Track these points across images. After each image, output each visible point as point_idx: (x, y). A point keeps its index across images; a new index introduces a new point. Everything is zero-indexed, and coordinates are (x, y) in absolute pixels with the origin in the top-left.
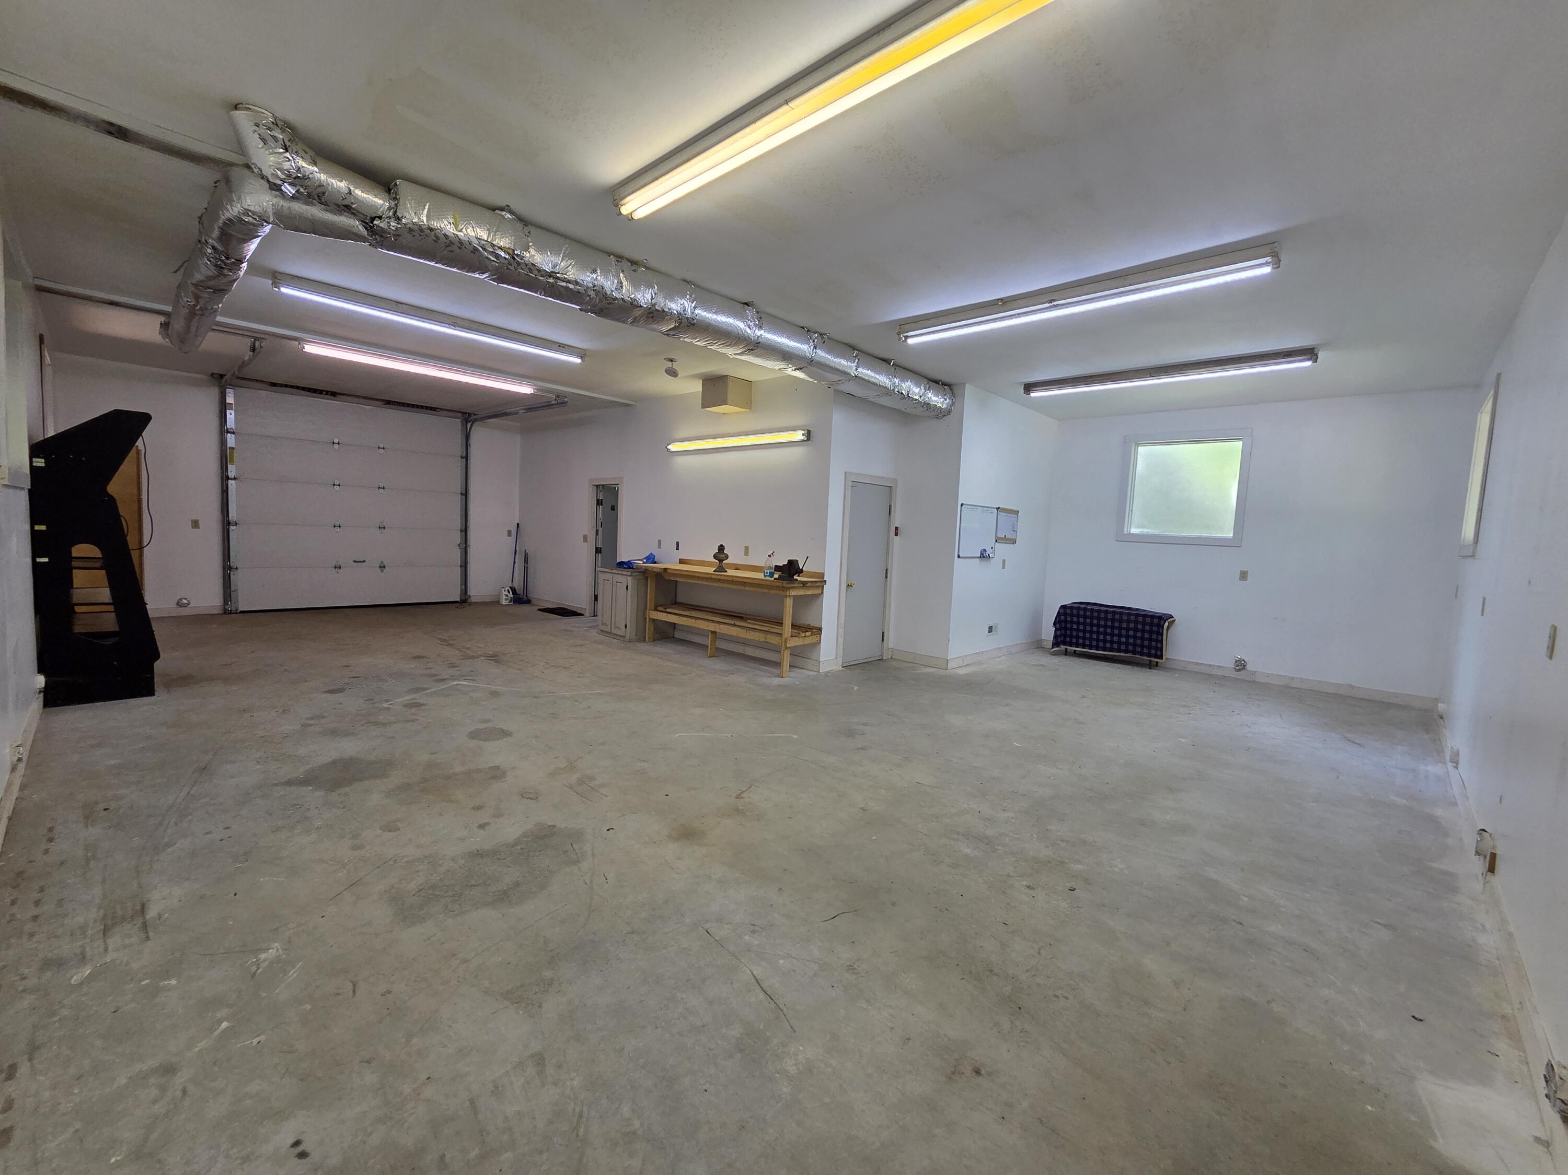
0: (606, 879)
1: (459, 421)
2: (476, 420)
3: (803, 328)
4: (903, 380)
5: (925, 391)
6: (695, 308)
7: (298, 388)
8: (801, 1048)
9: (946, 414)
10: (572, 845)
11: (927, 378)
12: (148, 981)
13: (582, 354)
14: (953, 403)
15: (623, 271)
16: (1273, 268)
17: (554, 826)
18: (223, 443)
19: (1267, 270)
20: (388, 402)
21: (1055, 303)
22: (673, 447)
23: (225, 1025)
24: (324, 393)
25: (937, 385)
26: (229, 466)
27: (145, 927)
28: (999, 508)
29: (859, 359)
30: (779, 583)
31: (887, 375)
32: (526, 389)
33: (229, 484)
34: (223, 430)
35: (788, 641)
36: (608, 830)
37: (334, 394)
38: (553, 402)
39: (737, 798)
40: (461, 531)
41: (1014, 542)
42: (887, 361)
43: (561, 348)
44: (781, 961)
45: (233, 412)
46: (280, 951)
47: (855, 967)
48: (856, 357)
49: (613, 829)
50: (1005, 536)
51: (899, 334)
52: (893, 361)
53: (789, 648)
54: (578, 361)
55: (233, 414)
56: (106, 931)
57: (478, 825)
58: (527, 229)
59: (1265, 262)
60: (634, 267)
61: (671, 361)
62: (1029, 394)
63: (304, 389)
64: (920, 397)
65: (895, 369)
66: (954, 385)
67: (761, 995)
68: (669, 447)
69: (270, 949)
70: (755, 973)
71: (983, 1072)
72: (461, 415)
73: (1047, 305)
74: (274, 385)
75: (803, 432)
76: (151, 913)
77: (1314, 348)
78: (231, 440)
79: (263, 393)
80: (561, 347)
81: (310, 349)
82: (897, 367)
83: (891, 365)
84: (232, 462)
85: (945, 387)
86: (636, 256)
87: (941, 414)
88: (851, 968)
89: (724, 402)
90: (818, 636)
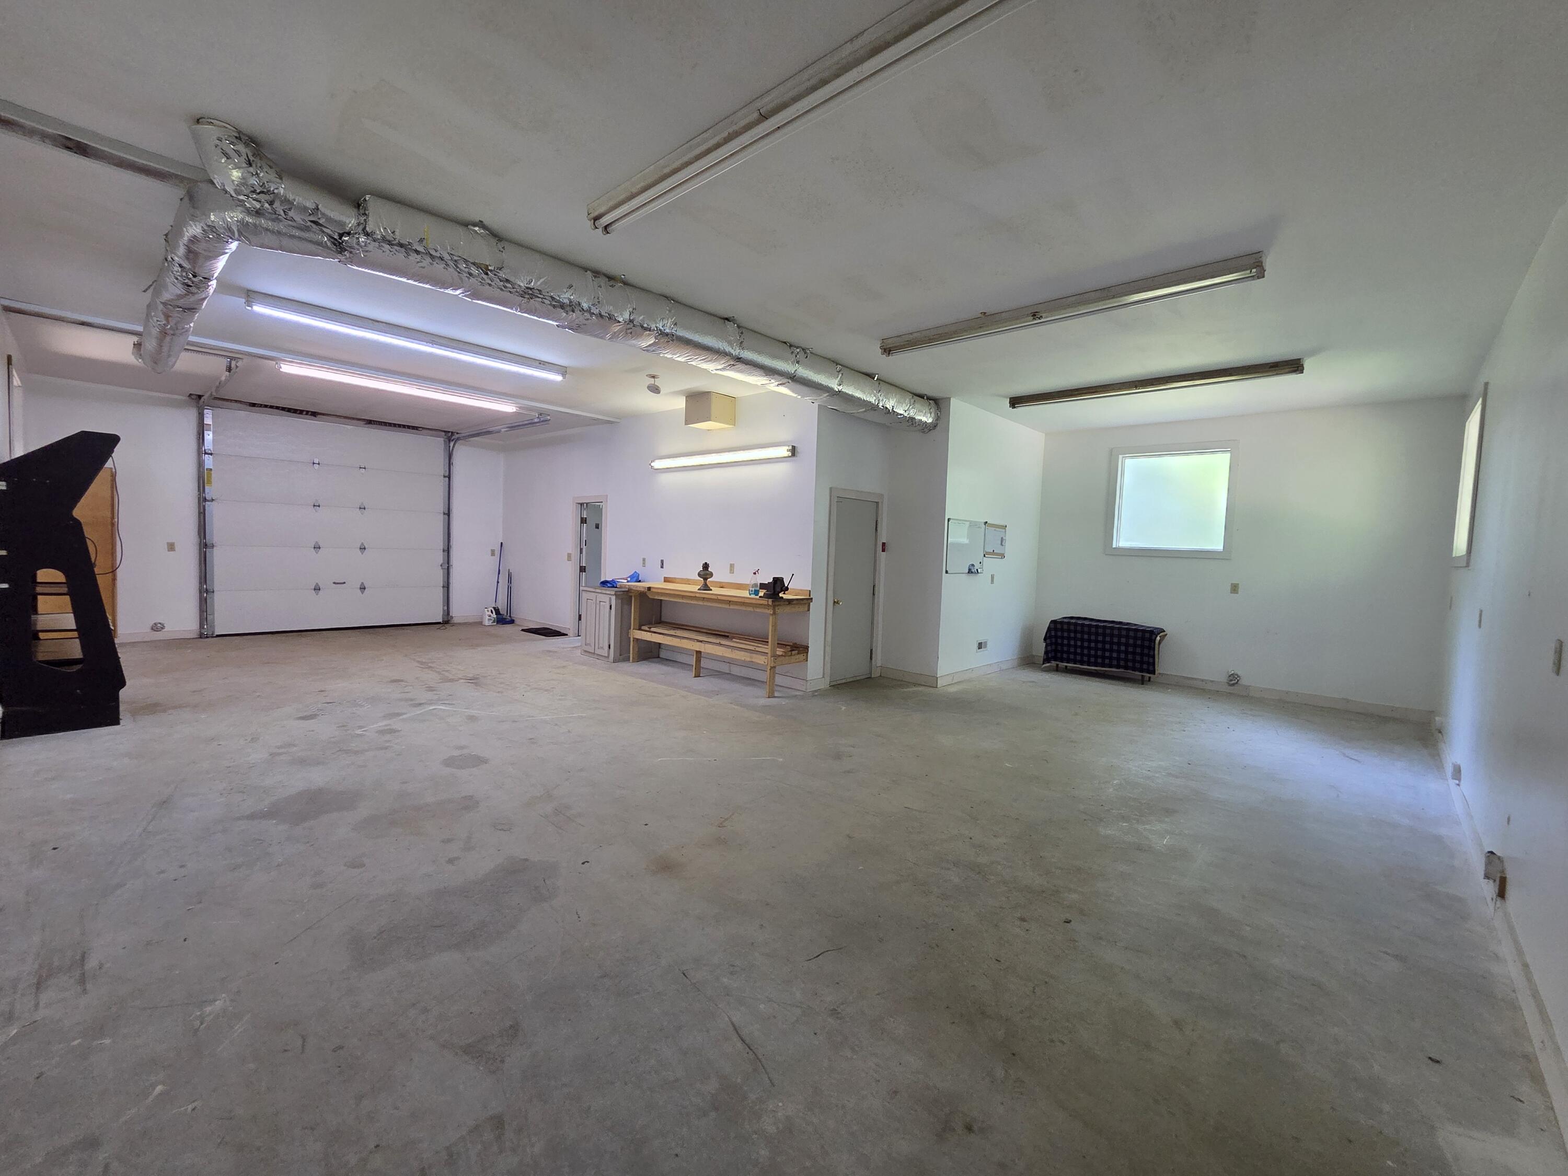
0: (579, 917)
1: (441, 440)
2: (458, 439)
3: (785, 343)
4: (885, 395)
5: (909, 406)
6: (675, 323)
7: (277, 408)
8: (780, 1104)
9: (931, 430)
10: (544, 881)
11: (912, 393)
12: (79, 1040)
13: (563, 370)
14: (938, 418)
15: (600, 287)
17: (526, 860)
18: (200, 464)
20: (369, 422)
21: (1039, 316)
22: (658, 464)
23: (159, 1088)
24: (305, 413)
25: (922, 399)
26: (207, 488)
27: (82, 981)
28: (986, 522)
29: (842, 374)
30: (764, 602)
31: (871, 390)
32: (508, 408)
33: (207, 506)
34: (201, 451)
36: (583, 863)
37: (314, 414)
38: (536, 420)
39: (719, 827)
40: (444, 551)
41: (1003, 556)
42: (871, 376)
43: (542, 365)
44: (762, 1006)
45: (211, 433)
46: (228, 1003)
47: (840, 1010)
48: (838, 372)
49: (588, 862)
50: (993, 551)
51: (882, 348)
52: (877, 376)
54: (558, 378)
55: (211, 435)
56: (39, 986)
57: (447, 859)
58: (500, 246)
59: (1249, 273)
60: (612, 283)
61: (654, 377)
62: (1015, 409)
63: (283, 409)
64: (905, 412)
65: (879, 384)
66: (939, 399)
67: (739, 1045)
68: (652, 464)
69: (217, 1000)
70: (734, 1019)
71: (975, 1128)
72: (444, 433)
73: (1030, 318)
74: (254, 405)
75: (787, 448)
76: (92, 963)
77: (1300, 359)
78: (209, 461)
79: (242, 413)
81: (287, 368)
82: (881, 382)
83: (875, 379)
84: (210, 482)
85: (931, 401)
86: (613, 271)
87: (926, 429)
88: (834, 1012)
89: (708, 419)
90: (805, 654)
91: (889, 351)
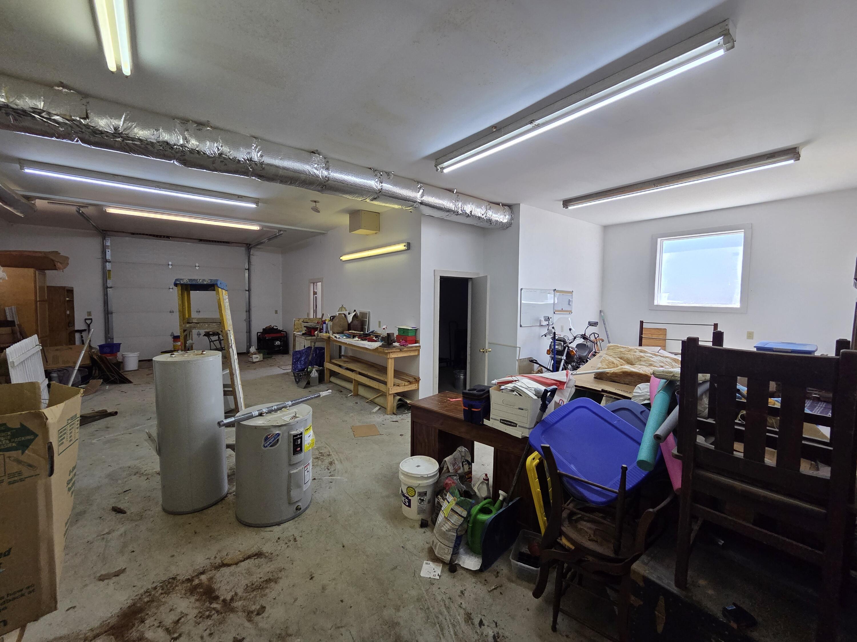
3: (370, 169)
4: (465, 203)
5: (486, 210)
7: (147, 235)
9: (508, 226)
11: (488, 202)
13: (256, 201)
14: (512, 219)
15: (187, 130)
18: (104, 268)
19: (721, 52)
20: (201, 240)
22: (344, 258)
24: (162, 237)
25: (499, 206)
26: (108, 280)
28: (555, 290)
29: (424, 190)
31: (451, 200)
32: (255, 228)
33: (108, 292)
34: (105, 261)
35: (390, 389)
37: (168, 237)
38: (278, 234)
40: (246, 312)
41: (570, 312)
42: (451, 191)
45: (110, 250)
48: (421, 188)
50: (562, 309)
51: (436, 166)
52: (455, 190)
53: (391, 394)
54: (254, 206)
55: (110, 251)
59: (717, 45)
61: (315, 202)
62: (567, 208)
63: (150, 235)
64: (483, 215)
66: (512, 205)
68: (341, 258)
72: (245, 245)
73: (529, 126)
74: (133, 234)
75: (405, 244)
77: (796, 148)
78: (108, 266)
79: (127, 238)
80: (240, 198)
81: (111, 210)
82: (459, 194)
83: (455, 193)
84: (110, 278)
85: (505, 207)
87: (505, 227)
89: (360, 228)
90: (416, 384)
91: (443, 168)
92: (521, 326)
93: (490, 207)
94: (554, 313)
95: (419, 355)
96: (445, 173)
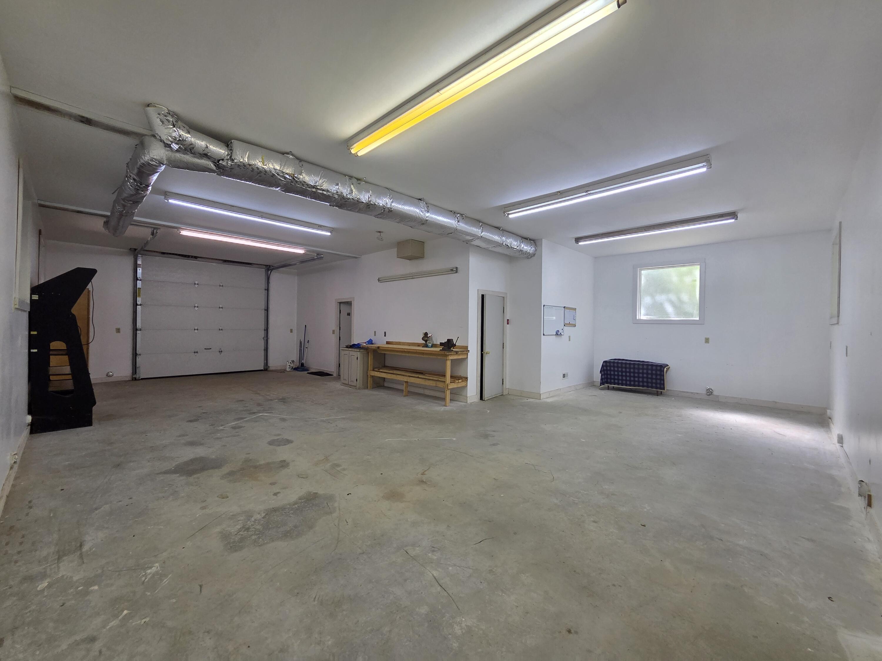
0: (347, 523)
1: (264, 270)
2: (273, 269)
3: (451, 211)
4: (507, 238)
5: (520, 244)
6: (392, 202)
7: (176, 255)
8: (464, 619)
9: (532, 256)
10: (327, 504)
11: (521, 237)
12: (82, 587)
13: (331, 230)
14: (536, 250)
15: (353, 184)
16: (708, 168)
17: (317, 493)
18: (135, 285)
19: (704, 169)
20: (225, 261)
21: (589, 192)
23: (125, 612)
24: (190, 257)
25: (528, 240)
26: (138, 298)
27: (81, 557)
28: (565, 307)
29: (483, 227)
30: (443, 353)
31: (499, 236)
32: (300, 251)
33: (137, 308)
34: (135, 279)
35: (449, 385)
36: (348, 495)
37: (196, 258)
38: (316, 258)
39: (422, 475)
40: (264, 330)
41: (575, 326)
44: (450, 568)
45: (141, 269)
46: (159, 568)
47: (494, 570)
48: (481, 226)
49: (350, 494)
50: (569, 323)
51: (504, 212)
52: (502, 228)
53: (449, 389)
54: (329, 234)
55: (141, 270)
56: (59, 558)
57: (273, 493)
58: (301, 164)
59: (703, 165)
60: (359, 182)
61: (380, 232)
62: (578, 243)
63: (179, 255)
64: (518, 247)
65: (503, 232)
66: (536, 240)
67: (439, 588)
69: (153, 567)
70: (435, 575)
71: (572, 631)
72: (265, 266)
73: (585, 194)
74: (163, 253)
76: (85, 548)
77: (735, 212)
78: (139, 284)
79: (157, 258)
80: (320, 227)
81: (184, 233)
83: (501, 230)
84: (139, 296)
85: (531, 241)
86: (359, 176)
87: (529, 256)
88: (491, 571)
90: (466, 382)
91: (508, 214)
92: (544, 335)
93: (523, 241)
94: (564, 326)
95: (467, 357)
96: (509, 218)
